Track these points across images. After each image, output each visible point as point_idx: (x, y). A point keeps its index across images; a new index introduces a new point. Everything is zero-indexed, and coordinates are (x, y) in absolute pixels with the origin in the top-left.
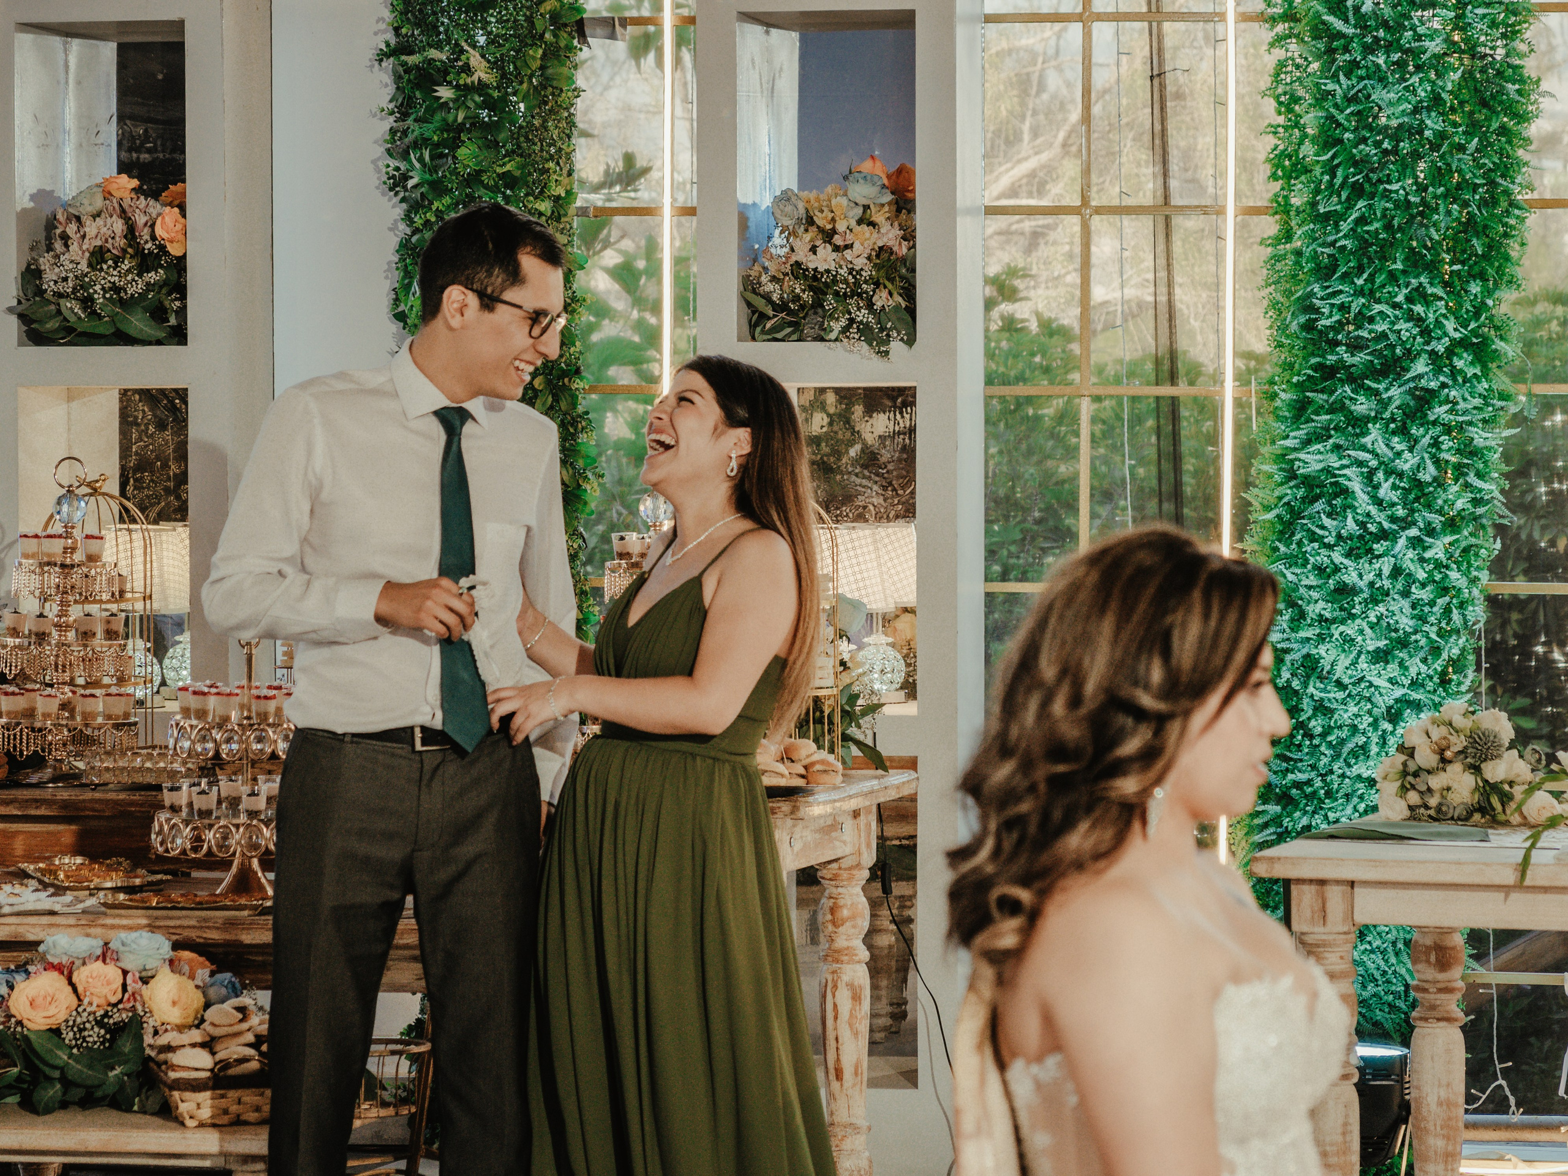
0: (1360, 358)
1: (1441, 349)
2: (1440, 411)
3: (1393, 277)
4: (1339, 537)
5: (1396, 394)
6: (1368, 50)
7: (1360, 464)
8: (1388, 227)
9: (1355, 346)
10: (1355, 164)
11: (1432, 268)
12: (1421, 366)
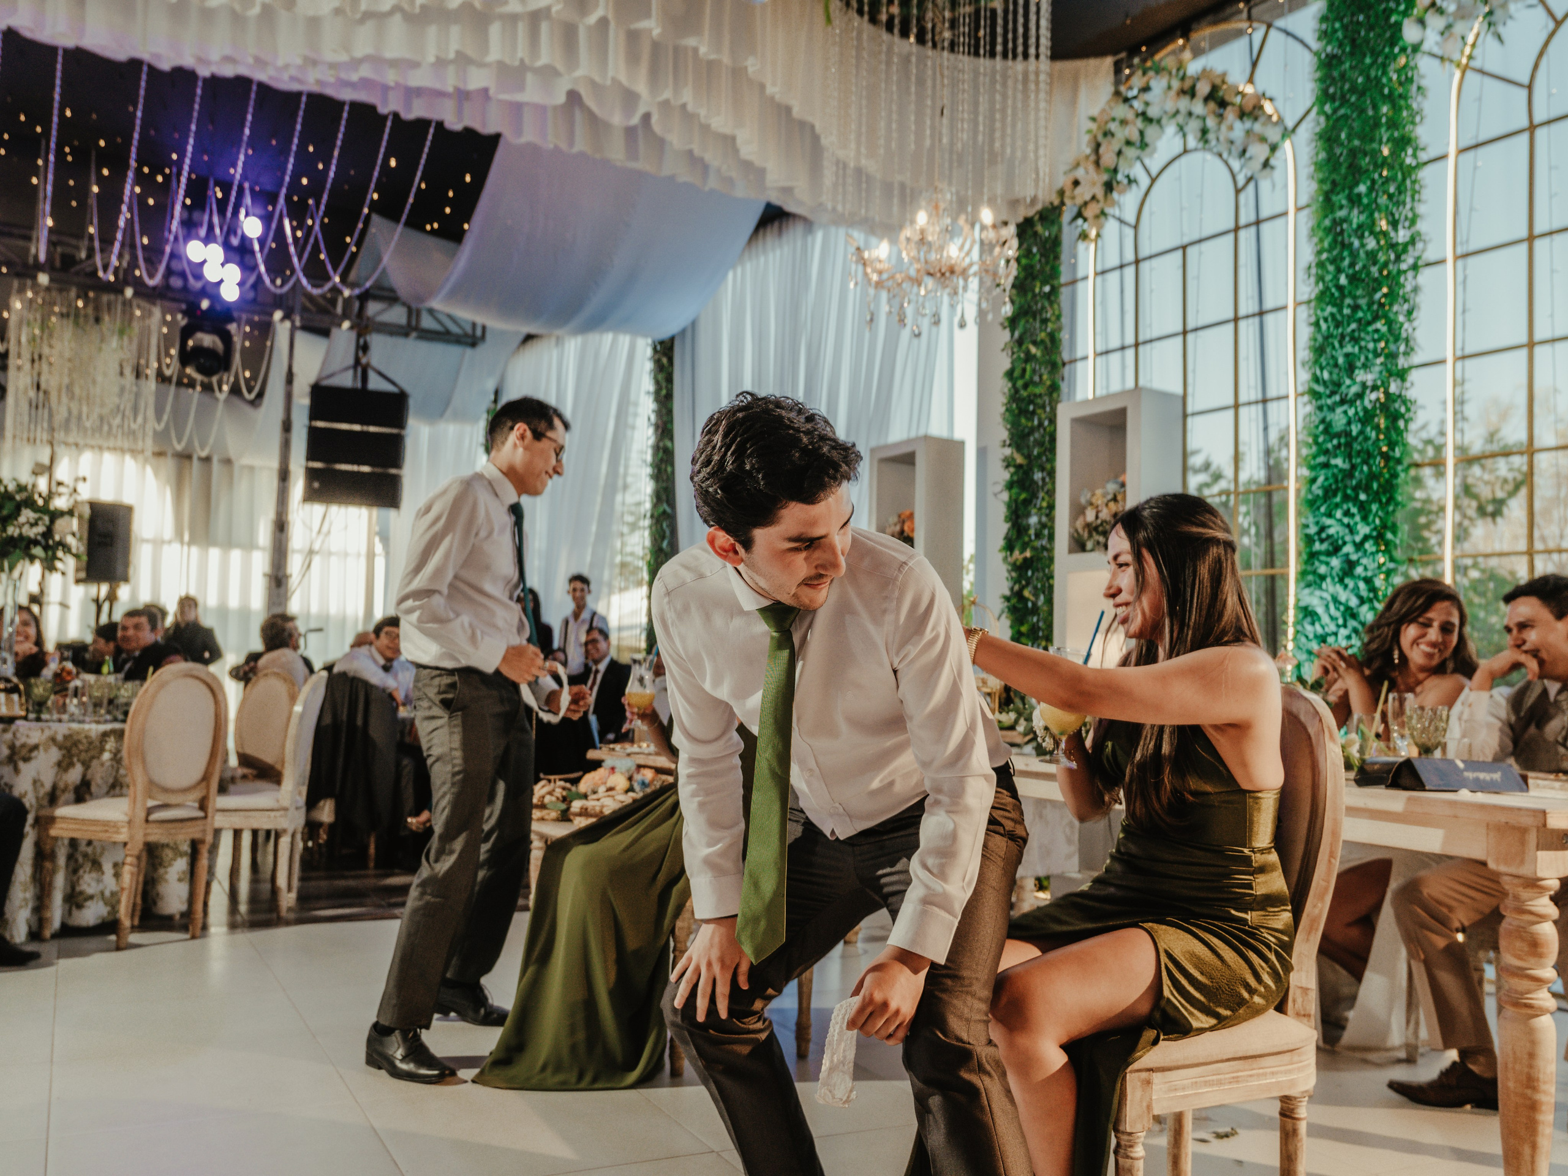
0: (1324, 547)
1: (1358, 539)
2: (1359, 570)
3: (1337, 506)
4: (1316, 636)
5: (1336, 562)
6: (1330, 396)
7: (1322, 598)
8: (1336, 481)
9: (1322, 541)
10: (1326, 452)
11: (1355, 500)
12: (1348, 549)
